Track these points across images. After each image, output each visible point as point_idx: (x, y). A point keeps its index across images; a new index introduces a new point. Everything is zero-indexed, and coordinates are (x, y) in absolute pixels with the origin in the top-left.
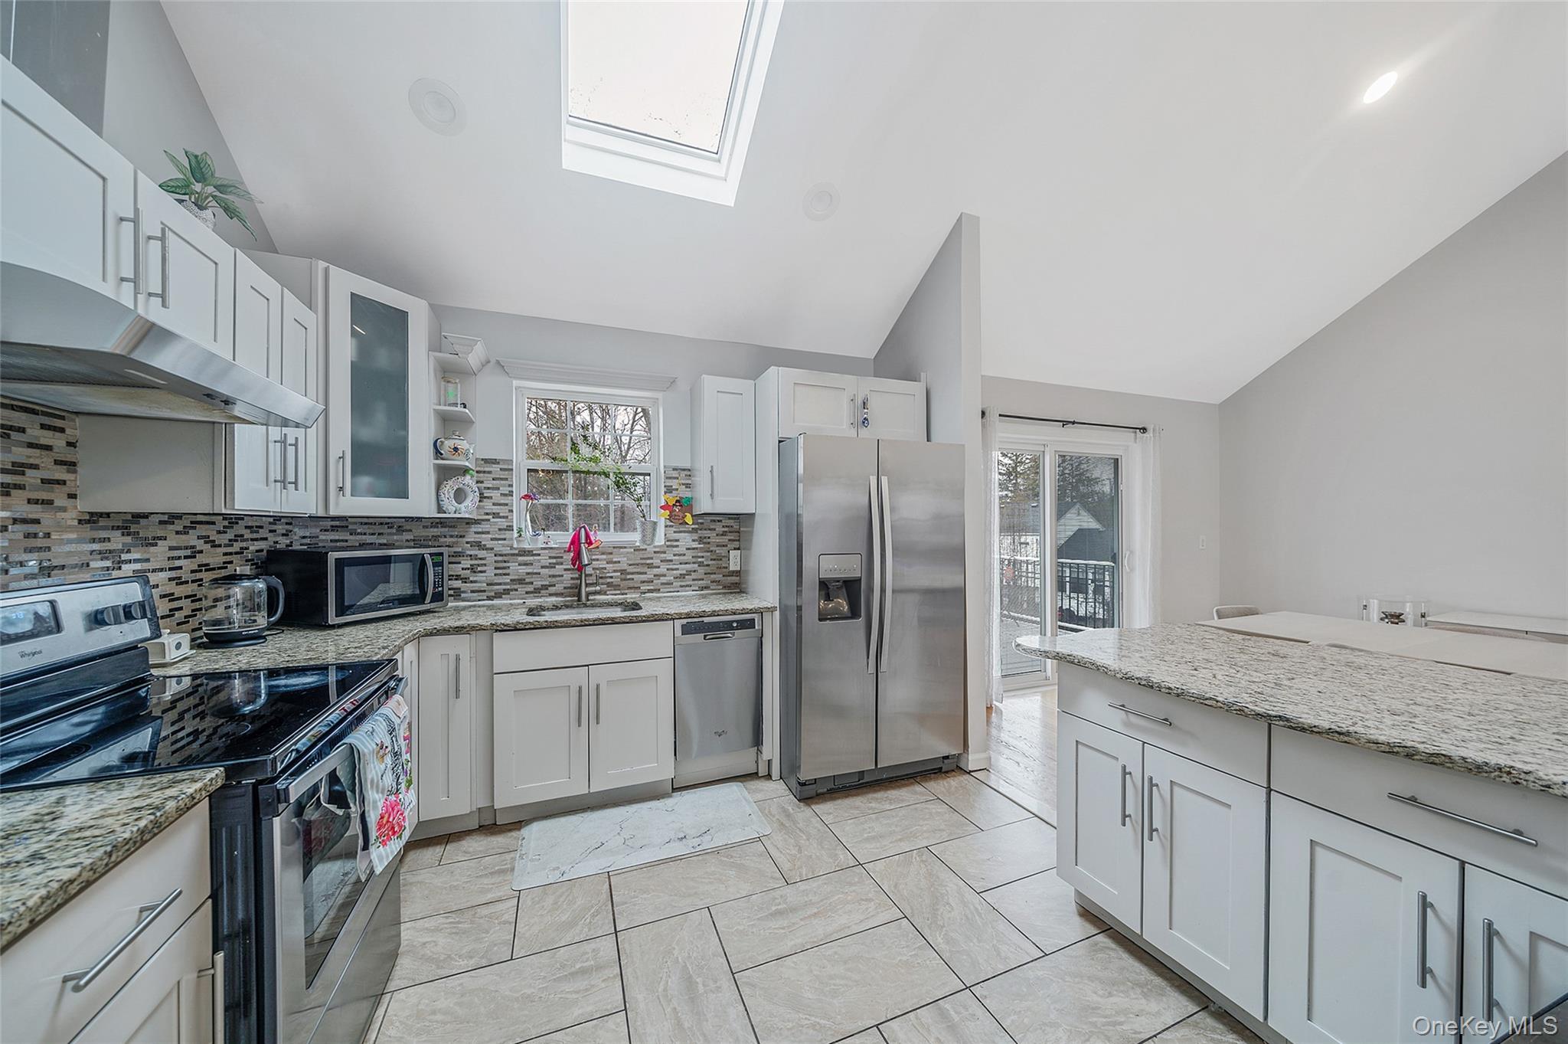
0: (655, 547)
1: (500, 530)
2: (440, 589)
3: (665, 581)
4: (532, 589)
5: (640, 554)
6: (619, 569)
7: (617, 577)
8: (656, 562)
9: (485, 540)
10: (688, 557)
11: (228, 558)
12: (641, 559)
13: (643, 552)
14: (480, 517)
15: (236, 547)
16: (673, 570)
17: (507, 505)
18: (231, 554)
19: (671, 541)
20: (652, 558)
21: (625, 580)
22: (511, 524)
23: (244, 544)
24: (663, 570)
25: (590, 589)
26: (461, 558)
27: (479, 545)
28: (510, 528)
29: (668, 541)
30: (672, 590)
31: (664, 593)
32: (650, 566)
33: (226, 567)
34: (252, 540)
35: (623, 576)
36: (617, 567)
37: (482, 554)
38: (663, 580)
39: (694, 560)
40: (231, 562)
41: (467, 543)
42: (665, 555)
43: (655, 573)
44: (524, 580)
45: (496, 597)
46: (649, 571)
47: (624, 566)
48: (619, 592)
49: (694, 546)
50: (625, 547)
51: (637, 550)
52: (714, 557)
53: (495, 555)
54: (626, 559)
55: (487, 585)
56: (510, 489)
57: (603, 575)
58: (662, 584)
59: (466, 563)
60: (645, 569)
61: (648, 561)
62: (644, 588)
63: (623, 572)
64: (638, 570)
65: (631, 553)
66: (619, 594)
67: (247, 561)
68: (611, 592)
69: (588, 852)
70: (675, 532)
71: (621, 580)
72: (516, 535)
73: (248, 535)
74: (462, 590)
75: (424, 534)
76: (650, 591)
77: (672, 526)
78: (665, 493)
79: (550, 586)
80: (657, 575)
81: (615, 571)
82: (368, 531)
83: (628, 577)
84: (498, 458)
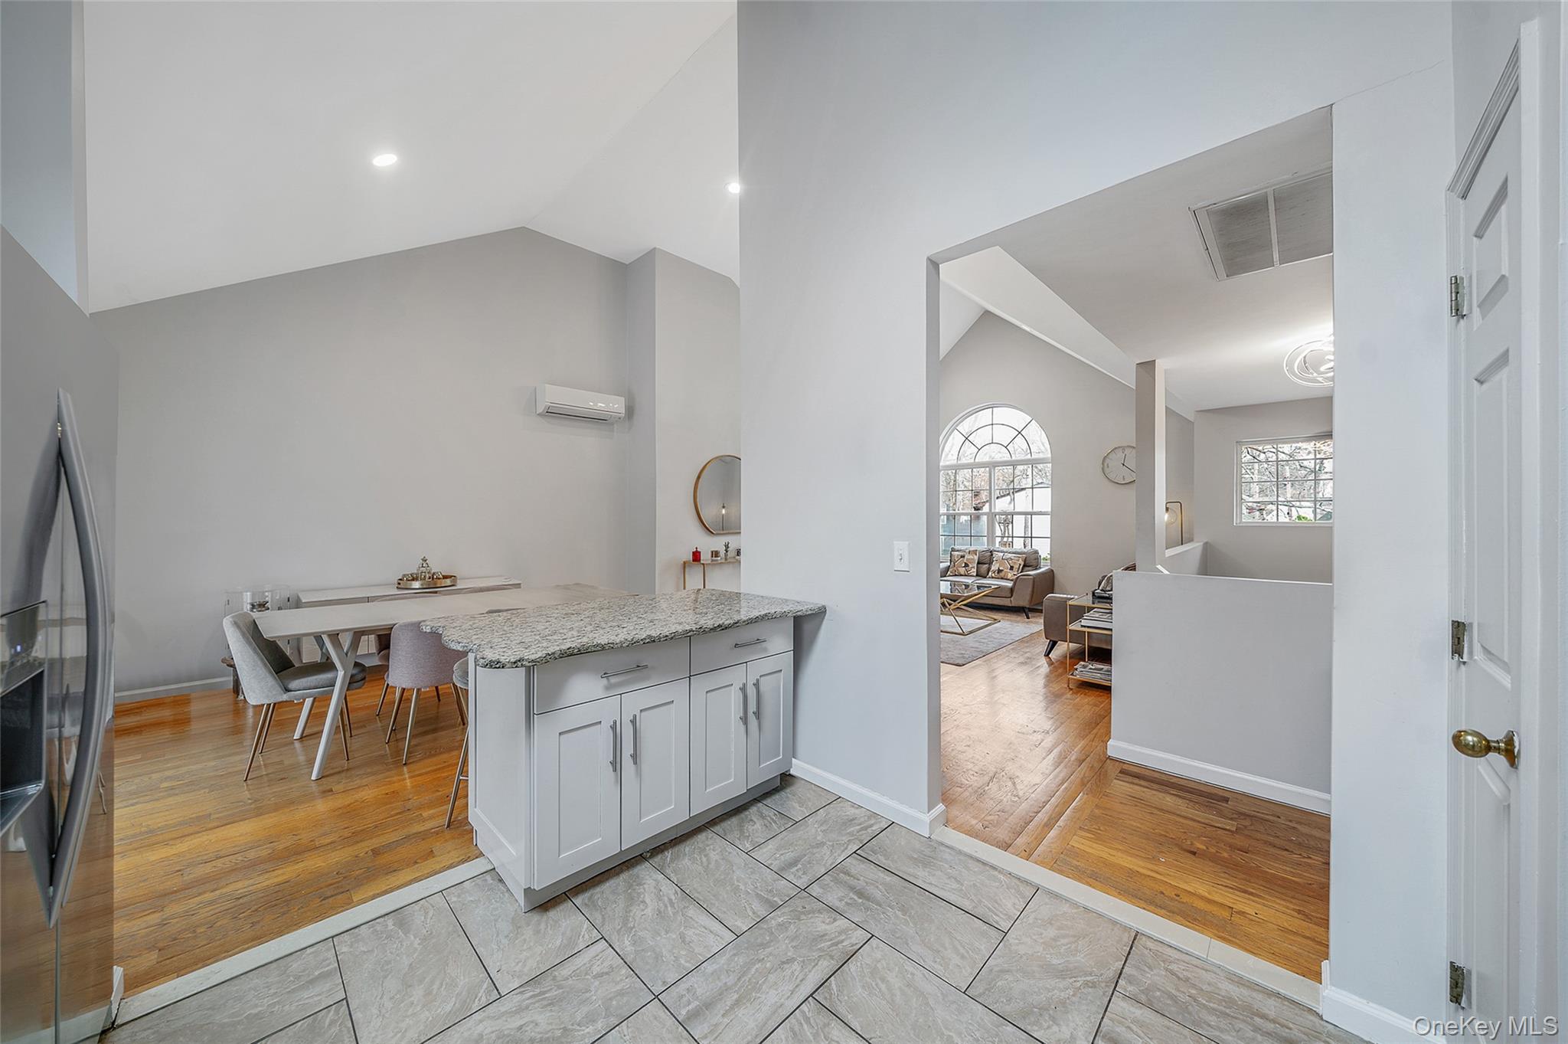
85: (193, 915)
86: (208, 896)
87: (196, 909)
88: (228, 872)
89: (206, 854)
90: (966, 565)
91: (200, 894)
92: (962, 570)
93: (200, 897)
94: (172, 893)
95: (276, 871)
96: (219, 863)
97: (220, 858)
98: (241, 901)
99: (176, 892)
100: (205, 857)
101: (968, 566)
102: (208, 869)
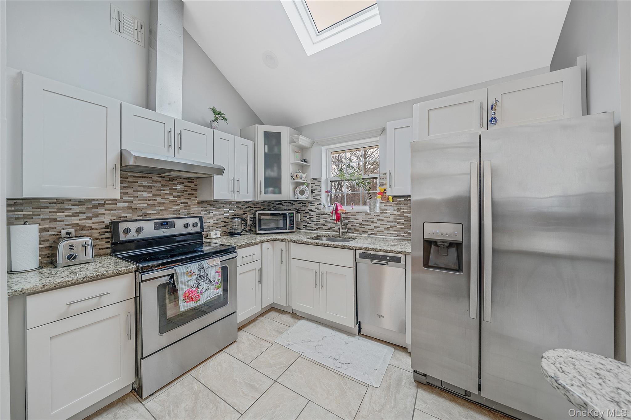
0: (375, 213)
1: (318, 204)
2: (293, 225)
3: (380, 230)
4: (327, 228)
5: (368, 216)
6: (359, 222)
7: (358, 226)
8: (375, 220)
9: (313, 208)
10: (392, 219)
11: (245, 212)
12: (368, 218)
13: (369, 215)
14: (312, 200)
15: (248, 209)
16: (384, 225)
17: (319, 195)
18: (246, 211)
19: (382, 210)
20: (373, 218)
21: (361, 228)
22: (320, 202)
23: (252, 209)
24: (378, 224)
25: (344, 230)
26: (307, 215)
27: (311, 210)
28: (320, 204)
29: (381, 210)
30: (383, 235)
31: (379, 236)
32: (372, 222)
33: (245, 215)
34: (254, 207)
35: (361, 226)
36: (358, 221)
37: (312, 213)
38: (379, 229)
39: (395, 220)
40: (247, 213)
41: (309, 209)
42: (380, 217)
43: (375, 226)
44: (325, 224)
45: (316, 230)
46: (372, 224)
47: (360, 221)
48: (359, 233)
49: (394, 213)
50: (361, 213)
51: (367, 214)
52: (407, 219)
53: (316, 214)
54: (362, 218)
55: (314, 225)
56: (320, 189)
57: (353, 225)
58: (378, 231)
59: (308, 216)
60: (370, 223)
61: (372, 220)
62: (370, 232)
63: (361, 224)
64: (367, 224)
65: (364, 215)
66: (359, 234)
67: (252, 213)
68: (355, 233)
69: (302, 342)
70: (384, 206)
71: (360, 228)
72: (323, 207)
73: (253, 206)
74: (307, 226)
75: (298, 206)
76: (372, 234)
77: (383, 203)
78: (380, 186)
79: (333, 227)
80: (376, 227)
81: (357, 223)
82: (286, 205)
83: (363, 226)
84: (317, 177)
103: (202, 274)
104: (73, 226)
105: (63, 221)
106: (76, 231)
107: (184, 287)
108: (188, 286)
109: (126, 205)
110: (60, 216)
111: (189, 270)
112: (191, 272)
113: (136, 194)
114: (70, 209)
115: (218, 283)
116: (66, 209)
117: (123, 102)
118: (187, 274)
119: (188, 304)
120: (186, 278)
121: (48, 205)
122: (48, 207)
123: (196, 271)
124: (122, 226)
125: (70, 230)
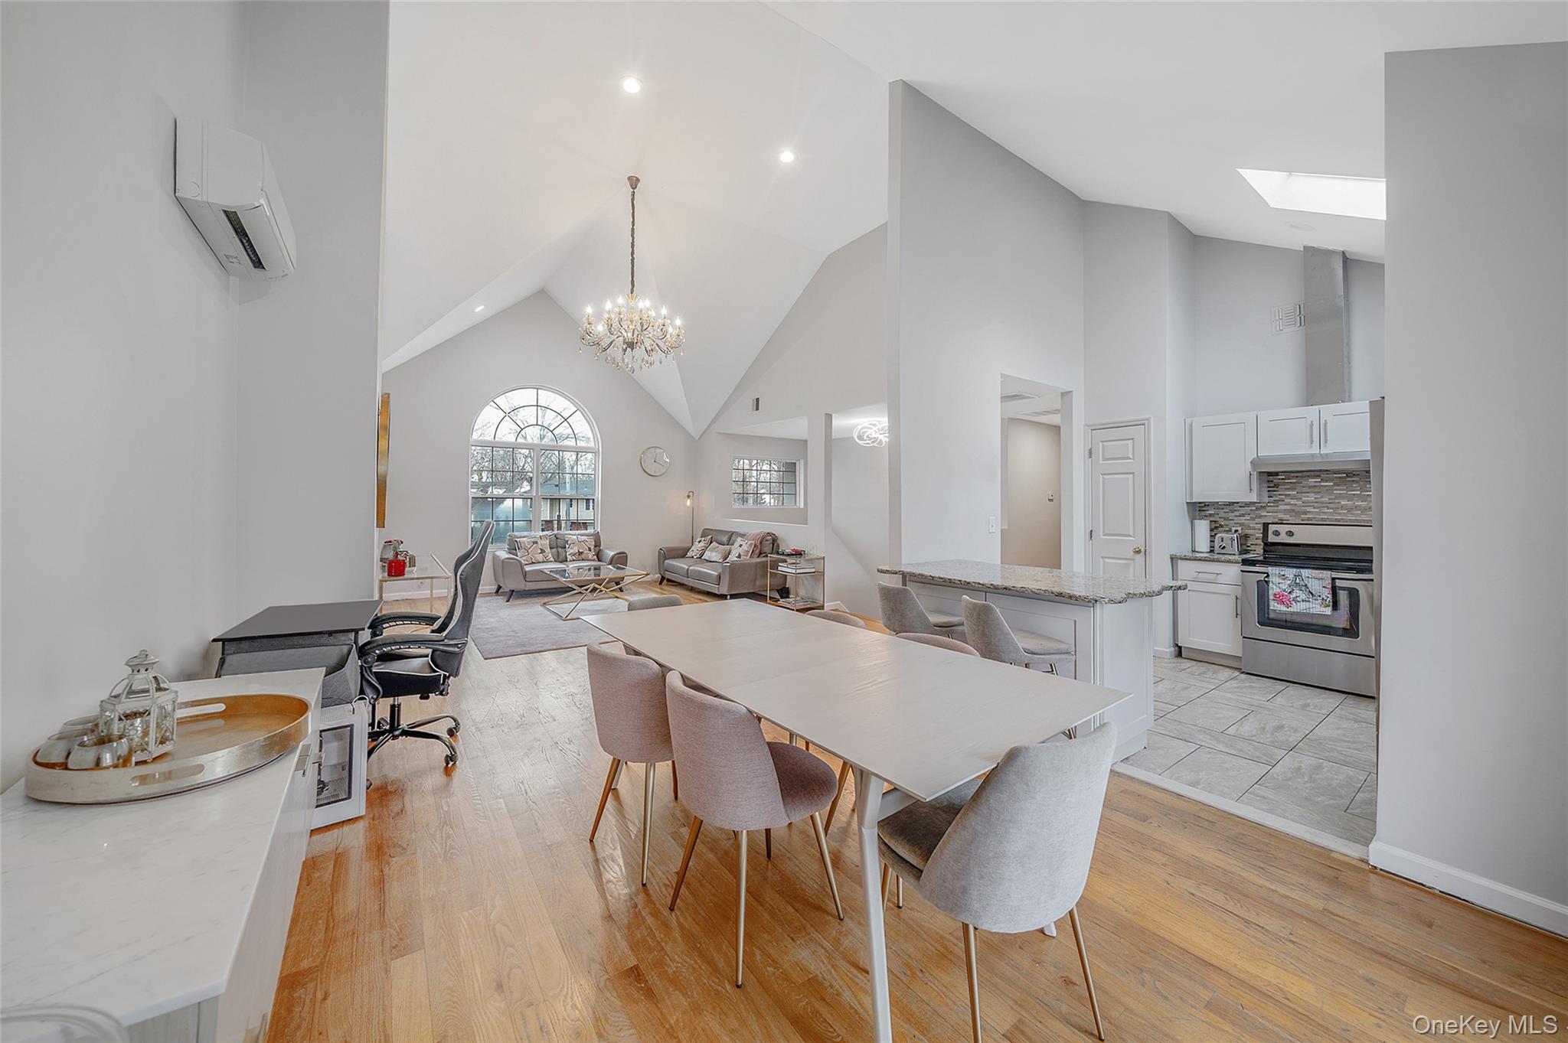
85: (1302, 884)
86: (1282, 890)
87: (1298, 887)
88: (1251, 898)
89: (1255, 937)
90: (543, 551)
91: (1288, 897)
92: (540, 557)
93: (1288, 894)
94: (1310, 921)
95: (1217, 864)
96: (1251, 916)
97: (1246, 921)
98: (1262, 865)
99: (1306, 919)
100: (1259, 935)
101: (545, 552)
102: (1264, 920)
103: (1298, 581)
104: (1241, 525)
105: (1233, 520)
106: (1242, 529)
107: (1275, 587)
108: (1280, 588)
109: (1288, 507)
110: (1231, 515)
111: (1283, 573)
112: (1284, 575)
113: (1299, 496)
114: (1239, 511)
115: (1326, 600)
116: (1235, 510)
117: (1259, 413)
118: (1279, 577)
119: (1279, 606)
120: (1278, 580)
121: (1223, 507)
122: (1223, 509)
123: (1291, 577)
124: (1272, 528)
125: (1238, 528)
